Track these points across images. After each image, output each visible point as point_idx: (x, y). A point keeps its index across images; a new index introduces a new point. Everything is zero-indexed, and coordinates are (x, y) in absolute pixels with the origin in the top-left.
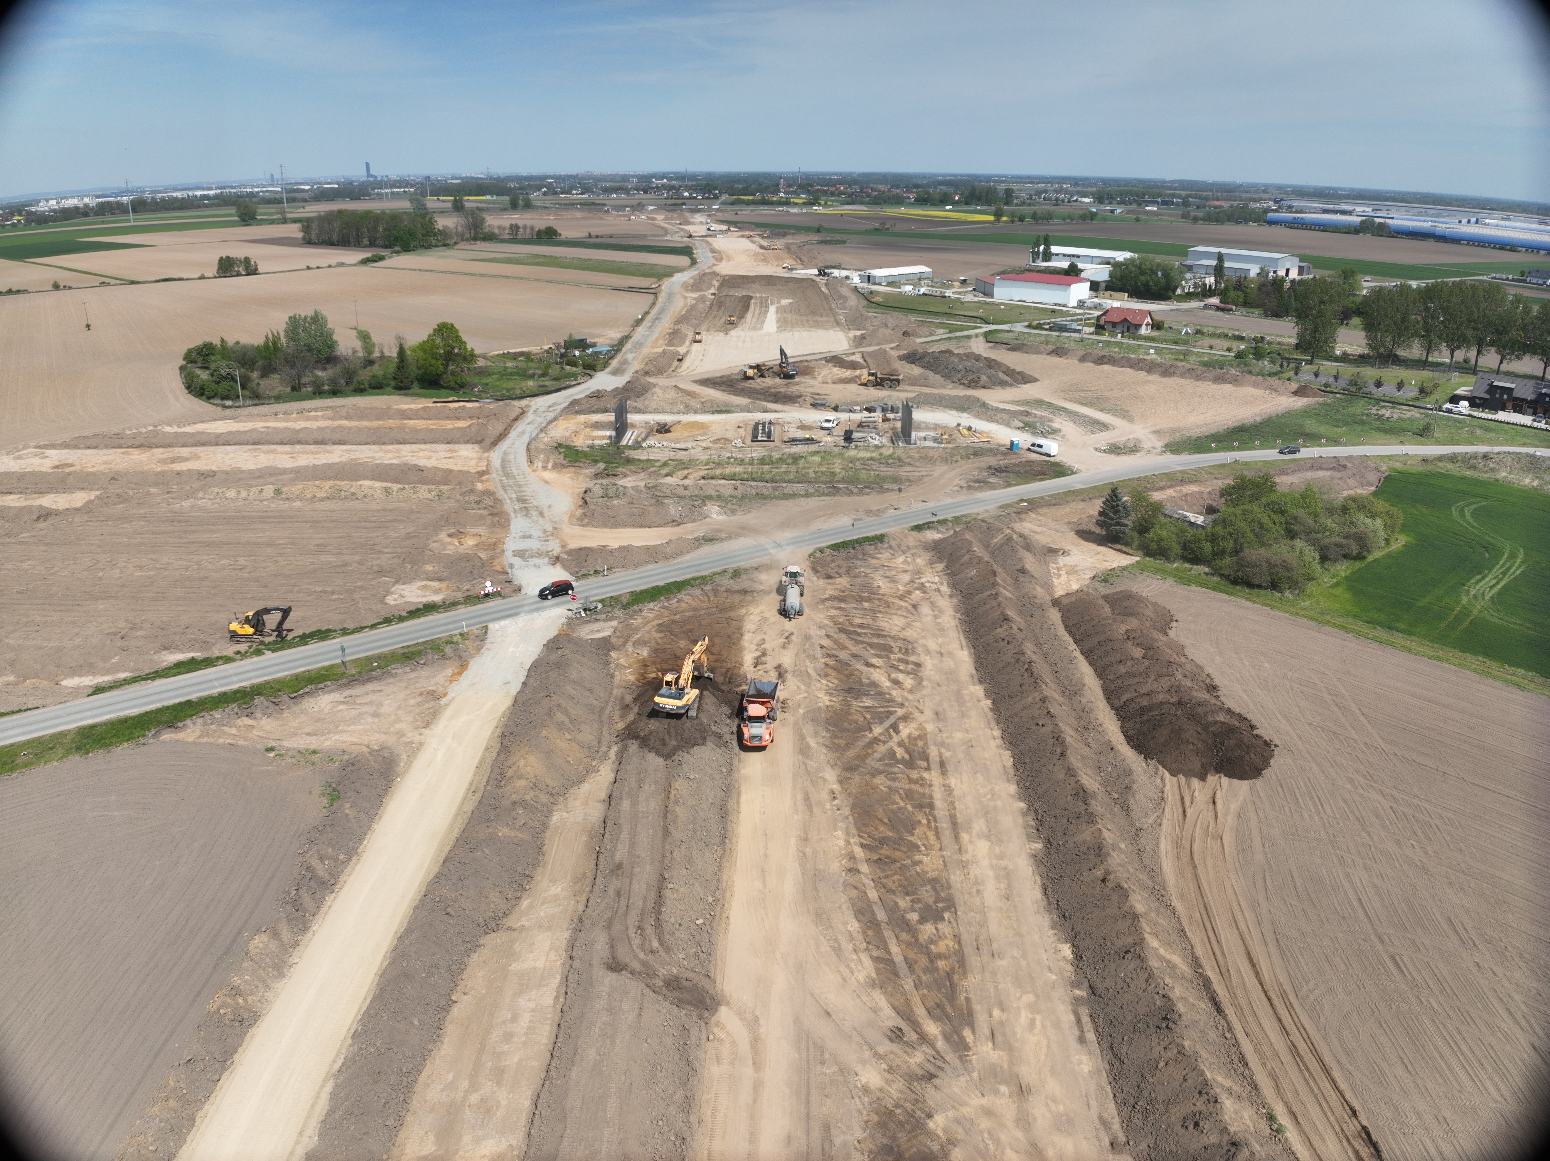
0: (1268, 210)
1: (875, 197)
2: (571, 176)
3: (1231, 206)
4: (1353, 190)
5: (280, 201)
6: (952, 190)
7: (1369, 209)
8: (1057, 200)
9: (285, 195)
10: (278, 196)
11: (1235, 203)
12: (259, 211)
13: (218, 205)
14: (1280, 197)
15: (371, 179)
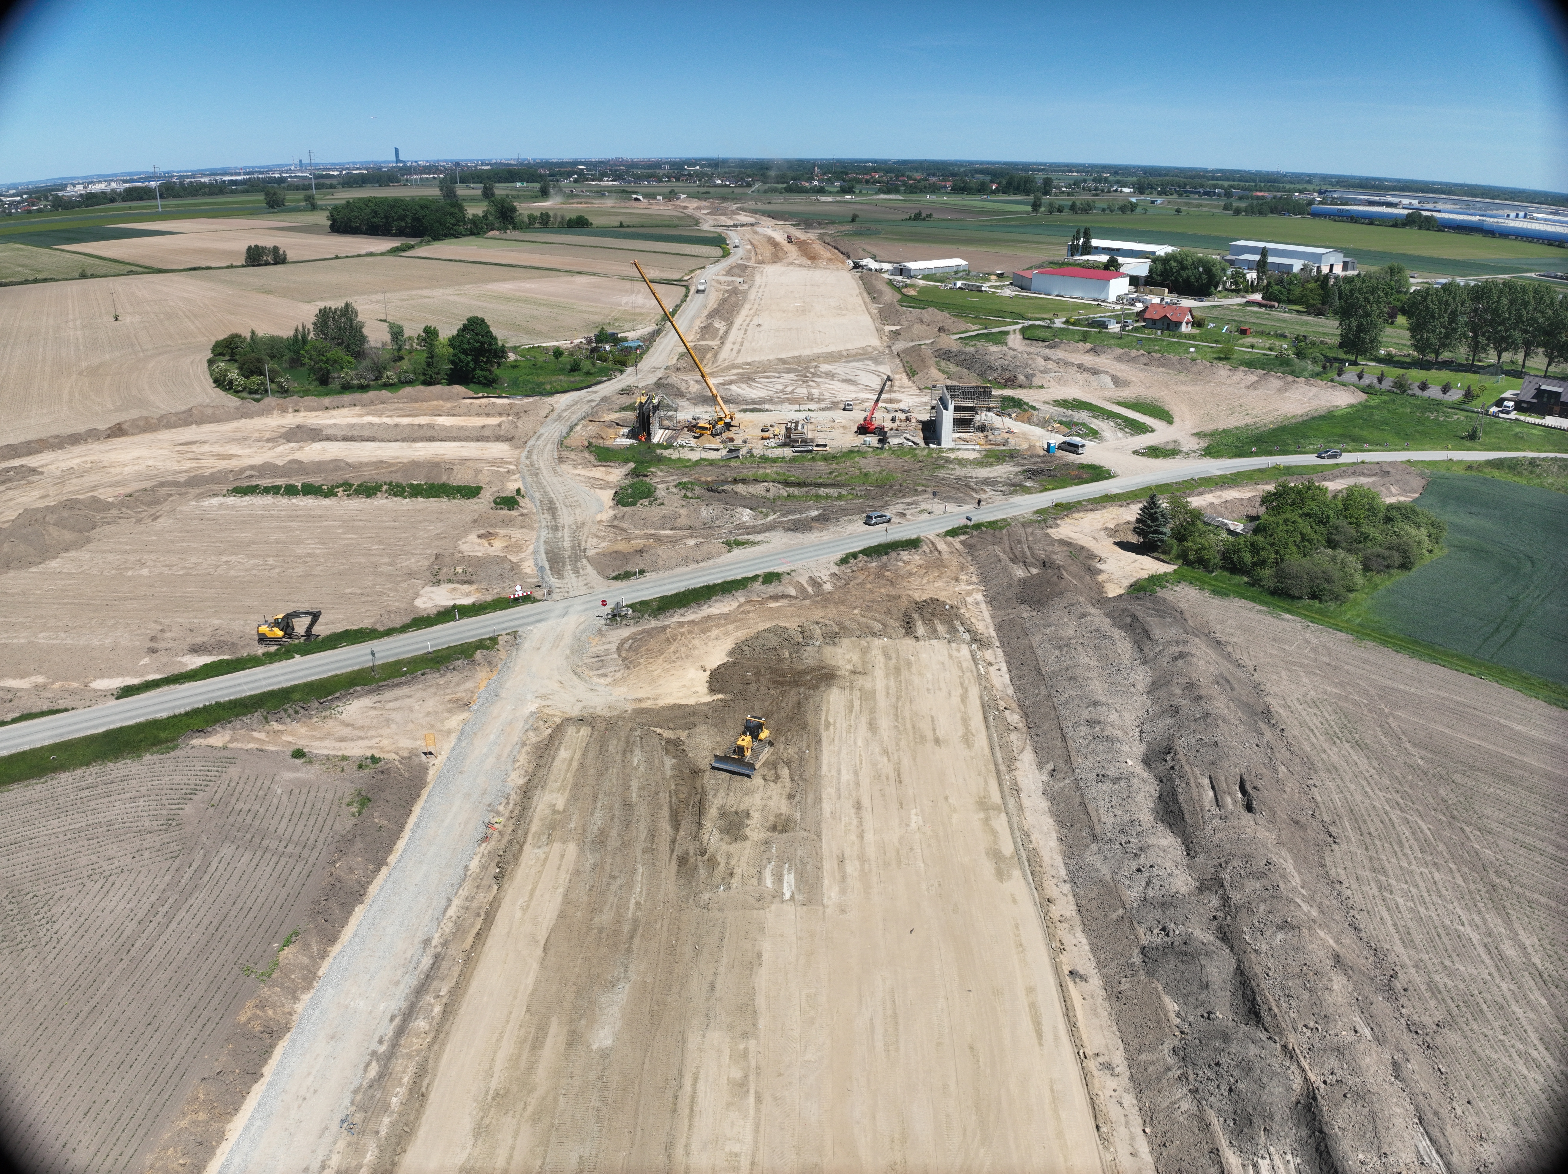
0: (1311, 203)
1: (911, 186)
2: (602, 162)
3: (1275, 198)
4: (1398, 181)
5: (307, 187)
6: (989, 178)
7: (1415, 202)
8: (1096, 189)
9: (313, 182)
10: (306, 183)
11: (1279, 194)
12: (287, 197)
13: (246, 191)
14: (1324, 188)
15: (401, 165)
